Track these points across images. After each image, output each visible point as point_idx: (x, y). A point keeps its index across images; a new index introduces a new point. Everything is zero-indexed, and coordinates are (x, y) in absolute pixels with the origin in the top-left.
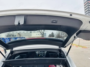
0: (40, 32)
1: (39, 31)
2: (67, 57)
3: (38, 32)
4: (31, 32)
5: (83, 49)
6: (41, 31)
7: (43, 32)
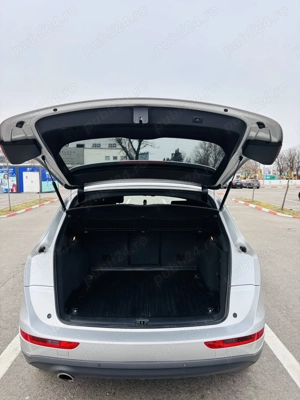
0: (124, 148)
1: (120, 142)
2: (221, 213)
3: (111, 146)
4: (82, 146)
5: (294, 220)
6: (125, 141)
7: (136, 148)
